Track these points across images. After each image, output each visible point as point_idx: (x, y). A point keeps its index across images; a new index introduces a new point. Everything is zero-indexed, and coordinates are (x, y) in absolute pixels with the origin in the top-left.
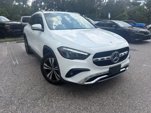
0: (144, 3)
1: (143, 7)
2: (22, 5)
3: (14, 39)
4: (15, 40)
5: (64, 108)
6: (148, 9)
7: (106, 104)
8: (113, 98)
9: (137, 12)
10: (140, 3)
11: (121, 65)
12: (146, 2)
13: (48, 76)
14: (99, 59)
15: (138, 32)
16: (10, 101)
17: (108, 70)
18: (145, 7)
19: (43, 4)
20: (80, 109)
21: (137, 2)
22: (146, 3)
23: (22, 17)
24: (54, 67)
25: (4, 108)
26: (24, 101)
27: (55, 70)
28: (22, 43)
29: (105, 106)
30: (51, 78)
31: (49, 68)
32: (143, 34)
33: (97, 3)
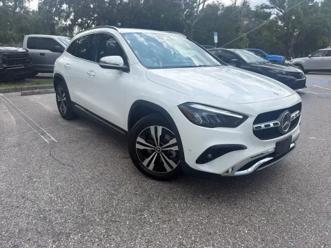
0: (277, 14)
1: (275, 22)
2: (11, 7)
3: (13, 87)
4: (16, 90)
5: (201, 224)
6: (284, 26)
7: (274, 210)
8: (282, 200)
9: (265, 33)
10: (270, 14)
11: (291, 137)
12: (281, 11)
13: (145, 163)
14: (262, 125)
15: (283, 74)
16: (84, 217)
17: (274, 146)
18: (280, 22)
19: (65, 6)
20: (231, 224)
21: (264, 11)
22: (281, 14)
23: (26, 37)
24: (161, 145)
25: (79, 232)
26: (113, 215)
27: (163, 151)
28: (35, 96)
29: (274, 215)
30: (151, 167)
31: (148, 146)
32: (293, 77)
33: (185, 9)
